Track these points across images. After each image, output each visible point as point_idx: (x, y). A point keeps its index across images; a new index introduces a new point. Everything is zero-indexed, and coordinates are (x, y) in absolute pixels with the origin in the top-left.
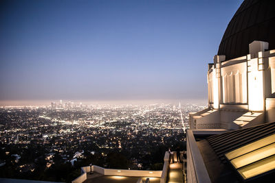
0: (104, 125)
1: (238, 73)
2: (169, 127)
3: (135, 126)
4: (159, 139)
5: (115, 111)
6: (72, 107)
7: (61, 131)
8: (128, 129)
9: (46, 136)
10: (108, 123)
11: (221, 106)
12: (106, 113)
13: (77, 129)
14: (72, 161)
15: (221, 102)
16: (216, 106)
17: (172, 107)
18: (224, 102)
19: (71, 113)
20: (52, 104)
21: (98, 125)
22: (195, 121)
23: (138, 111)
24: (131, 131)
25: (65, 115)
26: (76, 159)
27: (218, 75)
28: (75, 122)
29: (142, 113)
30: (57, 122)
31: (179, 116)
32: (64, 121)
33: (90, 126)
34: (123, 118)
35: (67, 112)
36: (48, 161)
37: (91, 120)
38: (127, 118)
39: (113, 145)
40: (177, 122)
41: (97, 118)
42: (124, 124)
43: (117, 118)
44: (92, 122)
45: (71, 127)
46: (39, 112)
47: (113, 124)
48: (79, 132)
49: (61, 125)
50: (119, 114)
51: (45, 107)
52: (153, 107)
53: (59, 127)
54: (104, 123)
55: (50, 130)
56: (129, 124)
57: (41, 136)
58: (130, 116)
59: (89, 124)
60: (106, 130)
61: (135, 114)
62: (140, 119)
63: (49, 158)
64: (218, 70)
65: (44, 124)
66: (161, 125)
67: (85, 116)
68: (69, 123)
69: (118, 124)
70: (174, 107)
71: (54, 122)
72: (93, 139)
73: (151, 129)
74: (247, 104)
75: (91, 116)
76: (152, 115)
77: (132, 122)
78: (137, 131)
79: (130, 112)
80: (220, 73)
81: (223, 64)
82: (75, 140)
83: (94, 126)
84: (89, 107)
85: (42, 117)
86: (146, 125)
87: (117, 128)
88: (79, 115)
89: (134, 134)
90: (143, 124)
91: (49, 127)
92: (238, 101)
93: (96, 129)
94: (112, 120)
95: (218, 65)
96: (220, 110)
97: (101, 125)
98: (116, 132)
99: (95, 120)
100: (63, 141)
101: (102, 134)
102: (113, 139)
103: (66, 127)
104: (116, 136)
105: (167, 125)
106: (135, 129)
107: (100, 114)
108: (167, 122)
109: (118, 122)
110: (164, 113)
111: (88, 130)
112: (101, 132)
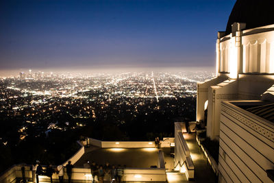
0: (77, 94)
1: (265, 42)
2: (142, 96)
3: (108, 95)
4: (132, 107)
5: (87, 80)
6: (42, 76)
7: (33, 102)
8: (101, 98)
9: (16, 108)
10: (81, 93)
11: (240, 76)
12: (78, 83)
13: (48, 100)
14: (46, 132)
15: (240, 72)
17: (145, 76)
18: (244, 72)
19: (42, 83)
20: (21, 74)
21: (70, 95)
22: (214, 91)
23: (111, 80)
24: (105, 100)
25: (35, 85)
26: (50, 131)
27: (238, 44)
28: (47, 93)
29: (114, 82)
30: (27, 93)
31: (152, 85)
32: (34, 92)
33: (63, 96)
34: (95, 87)
35: (37, 83)
36: (21, 133)
37: (64, 90)
38: (100, 87)
39: (87, 115)
40: (150, 91)
41: (69, 88)
42: (97, 93)
43: (90, 87)
44: (64, 92)
45: (42, 97)
46: (7, 83)
47: (86, 94)
48: (52, 102)
49: (32, 96)
50: (92, 84)
51: (12, 77)
52: (126, 76)
53: (30, 98)
54: (76, 92)
55: (21, 101)
56: (102, 93)
57: (11, 107)
58: (103, 85)
59: (61, 94)
60: (79, 100)
61: (108, 83)
62: (113, 88)
63: (22, 130)
64: (238, 39)
65: (13, 95)
66: (134, 93)
67: (57, 86)
68: (40, 93)
69: (91, 94)
70: (147, 75)
71: (24, 93)
72: (66, 109)
73: (125, 98)
75: (63, 85)
76: (125, 83)
77: (105, 91)
78: (110, 100)
79: (102, 80)
80: (241, 41)
81: (244, 32)
82: (48, 111)
83: (67, 96)
84: (60, 76)
85: (10, 88)
86: (119, 94)
87: (90, 98)
88: (50, 85)
89: (108, 103)
90: (116, 93)
91: (20, 99)
92: (263, 70)
93: (69, 99)
94: (85, 89)
95: (238, 34)
96: (238, 80)
97: (73, 95)
98: (89, 101)
99: (67, 90)
100: (34, 112)
101: (75, 104)
102: (87, 108)
103: (37, 98)
104: (89, 105)
105: (141, 94)
106: (108, 98)
107: (72, 84)
108: (141, 90)
109: (91, 91)
110: (137, 82)
111: (60, 101)
112: (74, 102)
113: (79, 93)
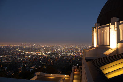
0: (45, 54)
4: (69, 60)
5: (50, 48)
6: (31, 46)
7: (26, 56)
9: (19, 59)
11: (98, 46)
12: (46, 49)
14: (31, 70)
16: (95, 46)
18: (99, 44)
19: (30, 48)
20: (22, 44)
21: (42, 54)
22: (86, 53)
23: (60, 48)
24: (57, 57)
26: (32, 69)
27: (96, 32)
28: (32, 53)
29: (62, 49)
30: (24, 53)
31: (79, 51)
32: (27, 52)
33: (39, 54)
34: (53, 51)
35: (28, 48)
36: (20, 70)
37: (40, 52)
38: (55, 51)
39: (49, 63)
40: (78, 53)
41: (42, 51)
42: (54, 53)
43: (51, 51)
45: (30, 55)
46: (16, 48)
47: (49, 54)
48: (34, 57)
49: (26, 54)
50: (52, 49)
51: (18, 46)
52: (67, 46)
56: (56, 54)
57: (17, 59)
58: (57, 50)
59: (38, 53)
60: (46, 56)
63: (20, 69)
64: (96, 30)
65: (18, 53)
66: (70, 54)
67: (37, 50)
68: (29, 53)
70: (76, 46)
71: (22, 53)
72: (40, 60)
73: (66, 56)
74: (109, 45)
75: (39, 50)
76: (66, 50)
77: (58, 53)
79: (56, 48)
81: (99, 27)
84: (38, 46)
85: (17, 50)
86: (63, 54)
88: (33, 49)
89: (59, 58)
91: (20, 55)
92: (105, 44)
93: (42, 56)
94: (49, 52)
95: (96, 28)
96: (97, 48)
97: (44, 54)
98: (50, 57)
99: (41, 52)
100: (26, 61)
102: (49, 60)
103: (28, 55)
104: (50, 59)
105: (73, 55)
106: (59, 56)
107: (43, 49)
108: (73, 53)
109: (51, 53)
110: (72, 49)
111: (38, 56)
112: (44, 57)
113: (46, 53)
